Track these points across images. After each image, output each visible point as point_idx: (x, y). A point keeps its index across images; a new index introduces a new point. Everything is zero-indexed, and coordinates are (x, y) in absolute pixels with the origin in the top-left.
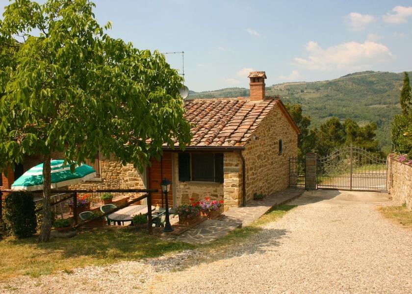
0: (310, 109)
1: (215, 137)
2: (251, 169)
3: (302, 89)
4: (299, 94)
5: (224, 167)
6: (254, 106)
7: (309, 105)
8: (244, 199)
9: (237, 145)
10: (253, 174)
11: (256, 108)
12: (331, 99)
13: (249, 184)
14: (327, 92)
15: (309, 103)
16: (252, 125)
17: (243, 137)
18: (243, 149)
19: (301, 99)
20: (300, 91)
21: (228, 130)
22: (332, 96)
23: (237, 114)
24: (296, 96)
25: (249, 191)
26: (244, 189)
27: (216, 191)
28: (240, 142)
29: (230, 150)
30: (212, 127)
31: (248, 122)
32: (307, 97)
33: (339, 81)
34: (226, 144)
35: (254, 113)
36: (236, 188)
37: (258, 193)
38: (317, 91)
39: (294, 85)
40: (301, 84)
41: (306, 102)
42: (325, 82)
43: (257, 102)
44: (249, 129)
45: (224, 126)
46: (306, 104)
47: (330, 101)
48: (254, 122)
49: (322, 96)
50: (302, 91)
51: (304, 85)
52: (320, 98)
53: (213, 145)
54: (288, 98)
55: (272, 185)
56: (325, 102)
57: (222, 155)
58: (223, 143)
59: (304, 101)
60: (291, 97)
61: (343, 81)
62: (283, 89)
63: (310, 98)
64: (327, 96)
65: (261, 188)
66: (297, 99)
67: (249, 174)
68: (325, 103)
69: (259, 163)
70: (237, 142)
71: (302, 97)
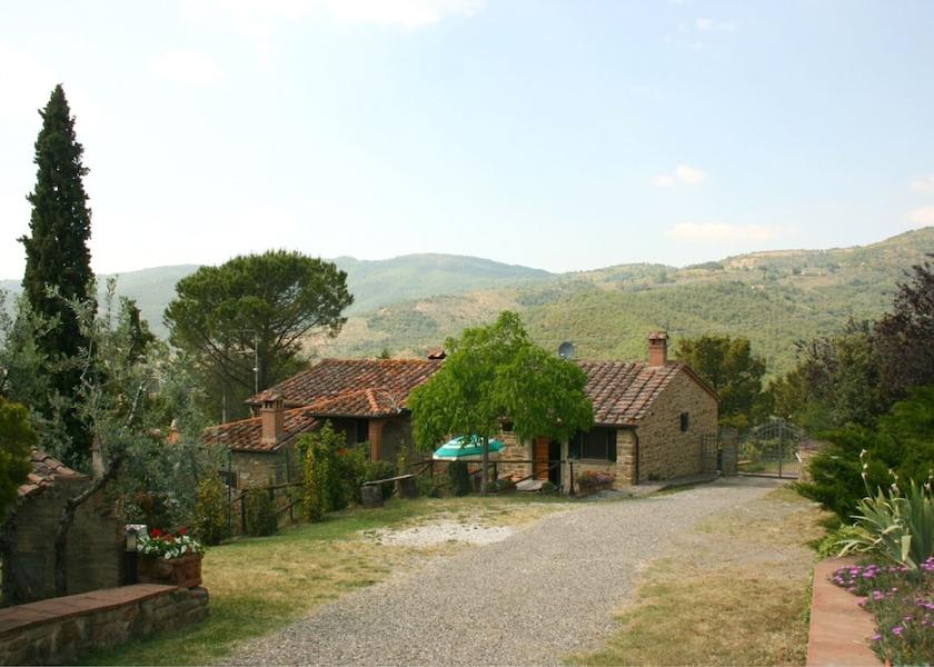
0: (813, 314)
1: (609, 413)
2: (646, 447)
3: (795, 266)
4: (788, 280)
5: (618, 445)
6: (654, 373)
7: (811, 304)
8: (637, 477)
9: (631, 423)
10: (649, 452)
11: (655, 376)
12: (865, 291)
13: (643, 463)
14: (856, 272)
15: (811, 300)
16: (648, 400)
17: (637, 414)
18: (636, 427)
19: (794, 290)
20: (791, 272)
21: (622, 405)
22: (867, 283)
23: (633, 384)
24: (783, 282)
25: (644, 470)
26: (637, 467)
27: (608, 470)
28: (634, 419)
29: (624, 428)
30: (604, 401)
31: (643, 396)
32: (808, 286)
33: (884, 247)
34: (619, 422)
35: (651, 384)
36: (629, 466)
37: (654, 474)
38: (832, 271)
39: (779, 257)
40: (794, 256)
41: (805, 298)
42: (850, 251)
43: (657, 368)
44: (644, 405)
45: (618, 400)
46: (805, 301)
47: (863, 294)
48: (651, 396)
49: (843, 282)
50: (796, 272)
51: (802, 256)
52: (838, 287)
53: (606, 422)
54: (762, 287)
55: (674, 468)
56: (849, 296)
57: (615, 433)
58: (617, 420)
59: (800, 295)
60: (769, 286)
61: (894, 247)
62: (751, 268)
63: (815, 288)
64: (857, 282)
65: (659, 469)
66: (783, 289)
67: (644, 453)
68: (852, 299)
69: (655, 440)
70: (630, 419)
71: (797, 285)
